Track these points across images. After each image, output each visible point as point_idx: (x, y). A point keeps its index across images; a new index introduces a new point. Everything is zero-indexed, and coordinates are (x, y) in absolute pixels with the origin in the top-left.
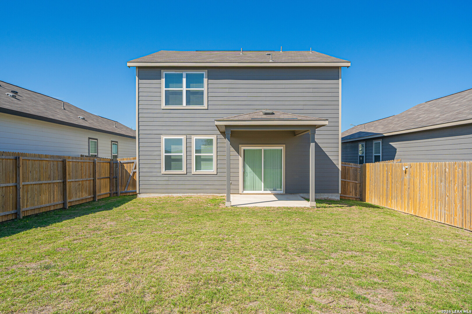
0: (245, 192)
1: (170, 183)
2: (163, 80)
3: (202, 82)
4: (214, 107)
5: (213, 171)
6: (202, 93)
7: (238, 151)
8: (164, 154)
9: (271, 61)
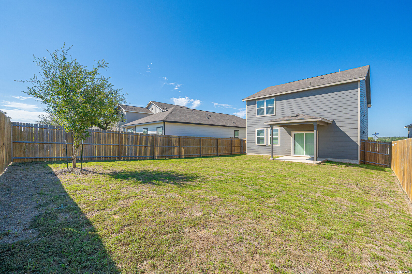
0: (294, 155)
1: (259, 149)
2: (256, 105)
3: (273, 103)
4: (279, 114)
5: (278, 144)
6: (273, 108)
7: (290, 134)
8: (256, 137)
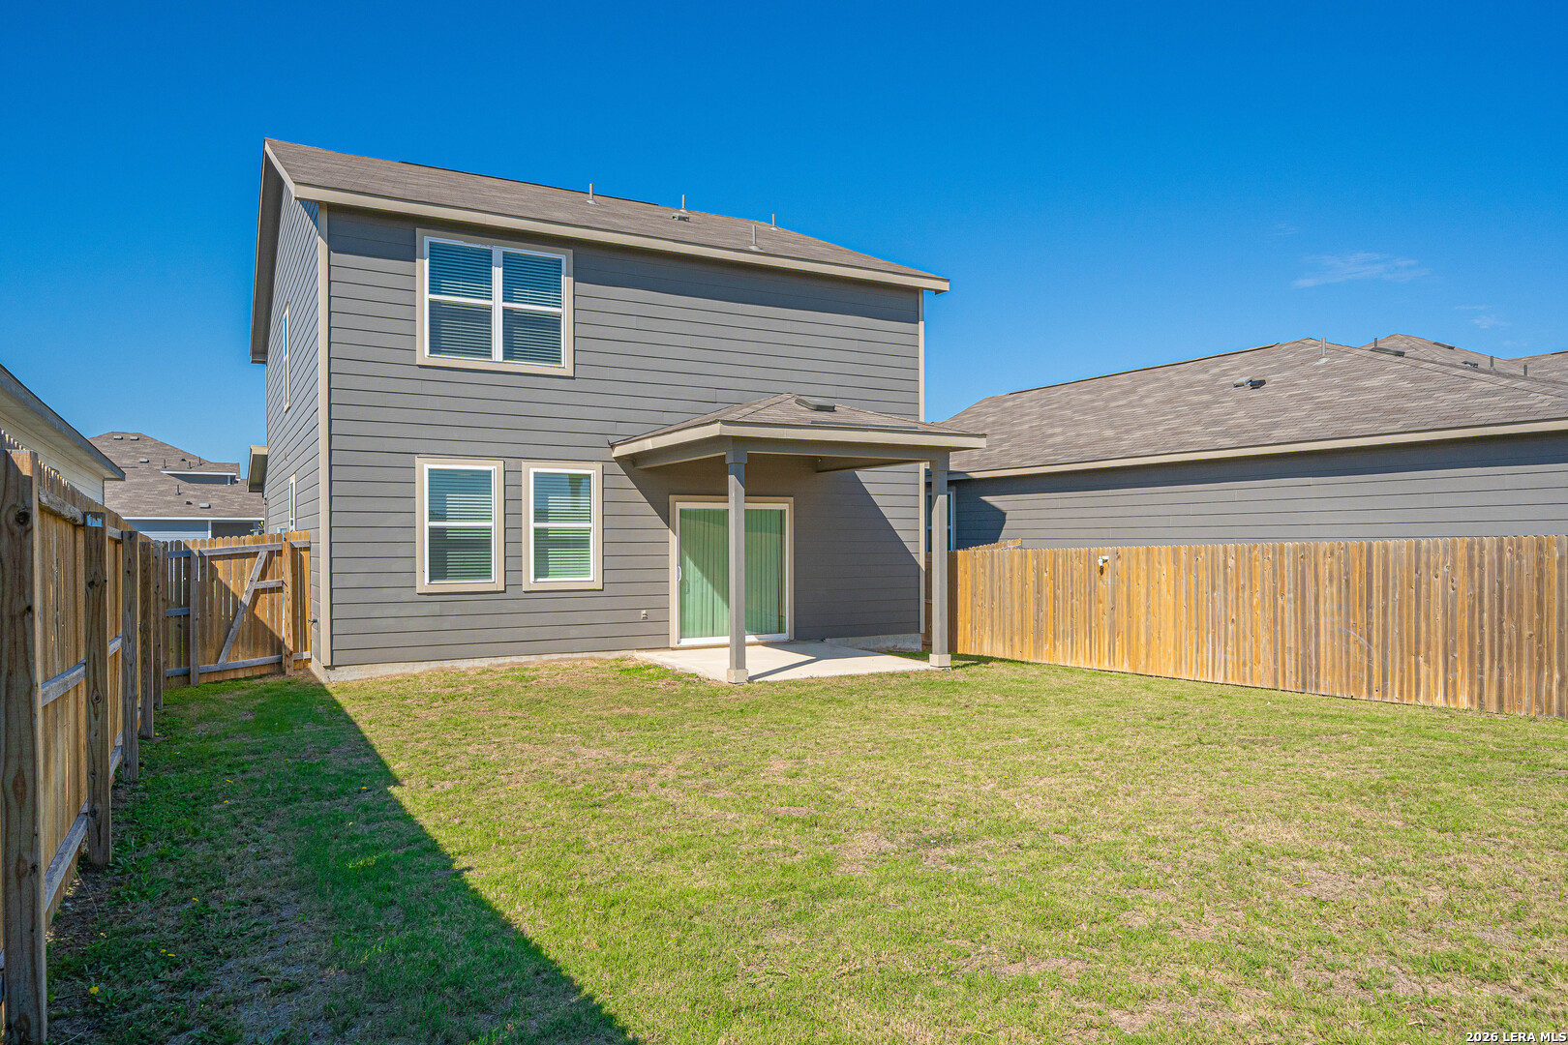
0: (685, 642)
1: (447, 624)
2: (424, 266)
3: (558, 288)
4: (593, 372)
5: (592, 577)
6: (554, 323)
7: (665, 515)
8: (425, 524)
9: (753, 248)
